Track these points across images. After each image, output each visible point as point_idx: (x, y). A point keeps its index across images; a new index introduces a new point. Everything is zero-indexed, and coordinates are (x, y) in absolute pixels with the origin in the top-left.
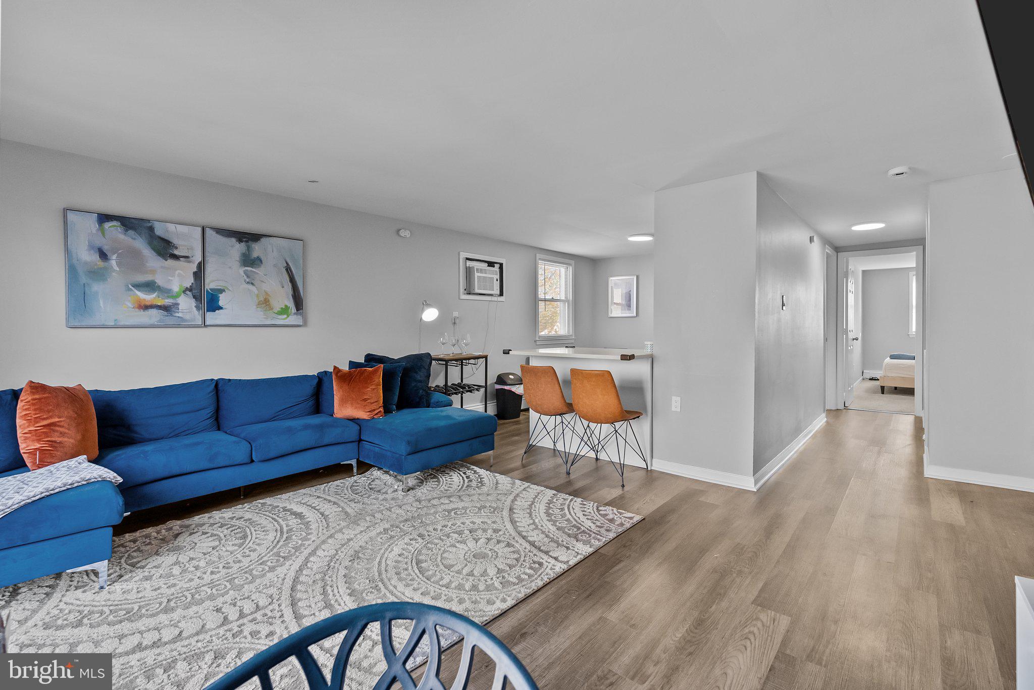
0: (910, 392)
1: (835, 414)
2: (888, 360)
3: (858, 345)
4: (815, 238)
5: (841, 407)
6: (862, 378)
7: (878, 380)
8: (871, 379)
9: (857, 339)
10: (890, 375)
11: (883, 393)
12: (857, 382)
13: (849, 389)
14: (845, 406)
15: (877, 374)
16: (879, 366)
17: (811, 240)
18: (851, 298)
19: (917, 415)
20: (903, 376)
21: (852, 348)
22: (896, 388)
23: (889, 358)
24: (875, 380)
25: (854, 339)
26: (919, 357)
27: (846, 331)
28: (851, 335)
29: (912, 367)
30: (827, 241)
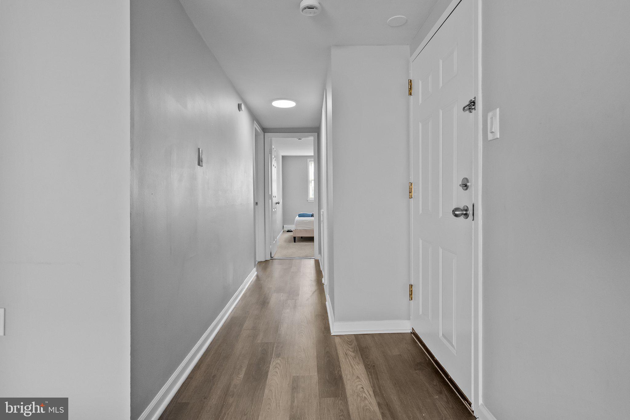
0: (311, 239)
1: (264, 265)
2: (297, 218)
3: (279, 208)
4: (243, 107)
5: (268, 258)
6: (282, 231)
7: (292, 231)
8: (288, 231)
9: (278, 203)
10: (298, 229)
11: (295, 242)
12: (279, 235)
13: (274, 242)
14: (271, 257)
15: (292, 227)
16: (292, 222)
17: (239, 107)
18: (274, 170)
19: (316, 259)
20: (306, 228)
21: (275, 210)
22: (302, 237)
23: (298, 216)
24: (290, 231)
25: (277, 203)
26: (316, 215)
27: (271, 197)
28: (275, 200)
29: (312, 223)
30: (254, 117)
